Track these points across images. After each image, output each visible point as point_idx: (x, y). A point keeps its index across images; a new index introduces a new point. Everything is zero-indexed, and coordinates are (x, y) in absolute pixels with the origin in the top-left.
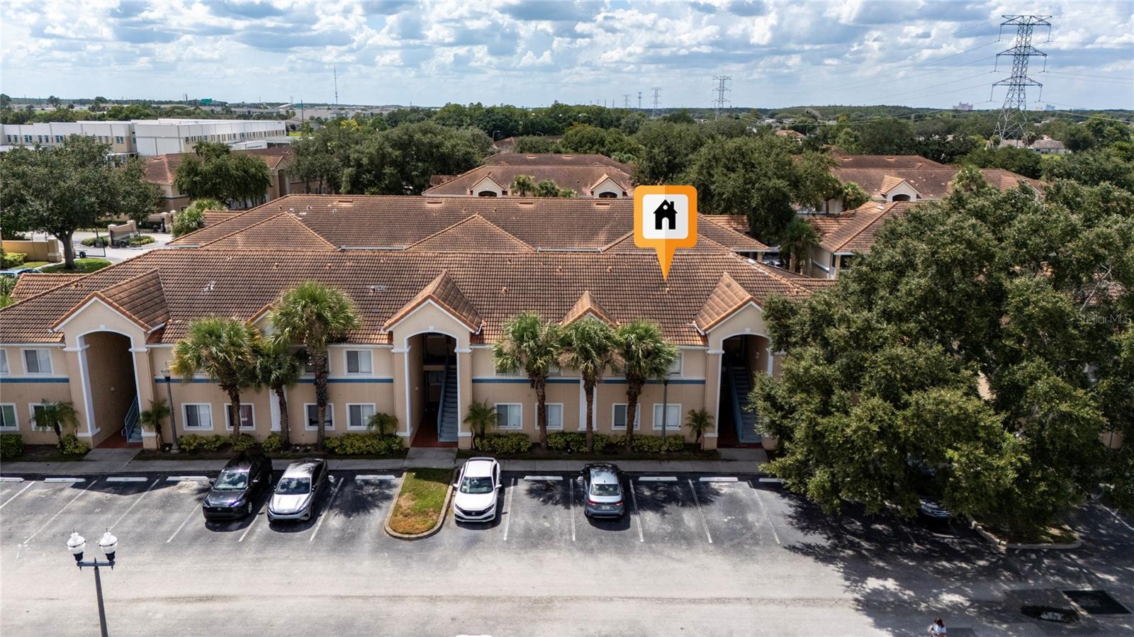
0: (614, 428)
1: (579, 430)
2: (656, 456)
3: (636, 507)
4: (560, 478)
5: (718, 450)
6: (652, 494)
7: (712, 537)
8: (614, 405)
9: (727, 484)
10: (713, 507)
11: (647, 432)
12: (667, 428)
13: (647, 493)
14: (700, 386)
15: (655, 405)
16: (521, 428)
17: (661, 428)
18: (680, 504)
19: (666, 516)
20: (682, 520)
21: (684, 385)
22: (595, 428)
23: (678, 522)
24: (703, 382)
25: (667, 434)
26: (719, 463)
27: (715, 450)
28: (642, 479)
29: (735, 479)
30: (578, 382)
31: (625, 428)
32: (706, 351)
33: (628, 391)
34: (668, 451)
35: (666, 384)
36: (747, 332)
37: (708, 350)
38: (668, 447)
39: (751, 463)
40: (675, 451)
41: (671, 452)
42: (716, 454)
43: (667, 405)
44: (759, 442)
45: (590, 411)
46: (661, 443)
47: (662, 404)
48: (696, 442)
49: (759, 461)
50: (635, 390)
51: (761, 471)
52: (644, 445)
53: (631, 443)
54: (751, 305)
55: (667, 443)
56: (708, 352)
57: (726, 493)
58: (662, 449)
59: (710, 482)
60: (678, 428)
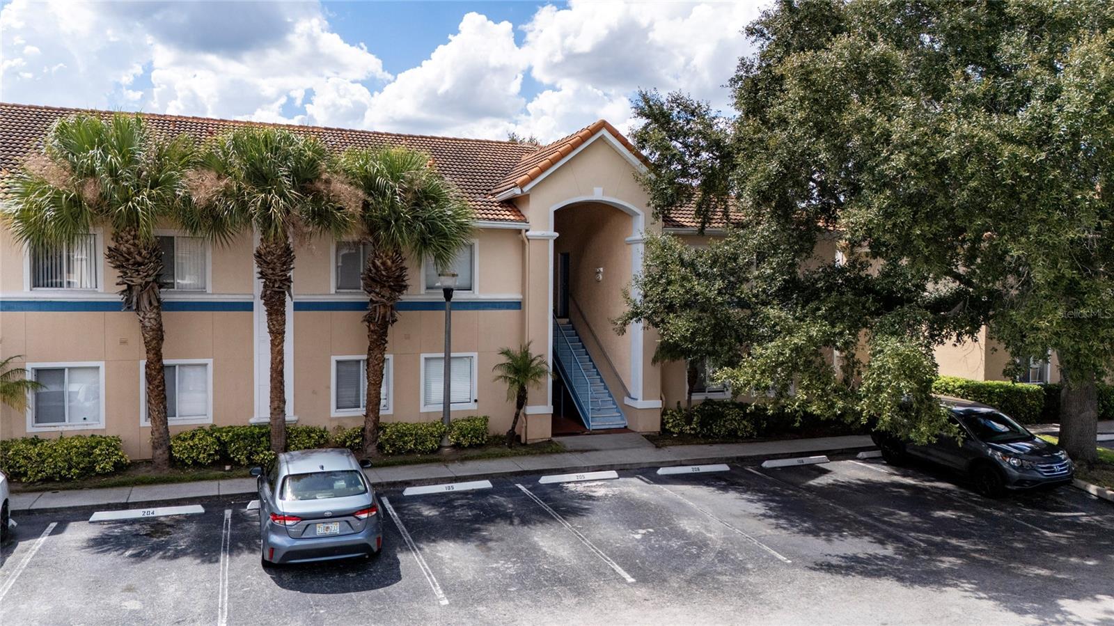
0: (335, 413)
1: (252, 421)
2: (432, 456)
3: (407, 537)
4: (198, 509)
5: (555, 439)
6: (441, 513)
7: (628, 571)
8: (334, 359)
9: (600, 483)
10: (593, 518)
11: (408, 417)
12: (453, 407)
13: (428, 512)
14: (513, 314)
15: (423, 356)
16: (102, 426)
17: (440, 408)
18: (516, 521)
19: (490, 544)
20: (536, 548)
21: (481, 312)
22: (290, 415)
23: (529, 555)
24: (518, 305)
25: (452, 417)
26: (568, 456)
27: (550, 441)
28: (409, 491)
29: (613, 474)
30: (248, 307)
31: (362, 411)
32: (524, 231)
33: (369, 327)
34: (457, 446)
35: (450, 309)
36: (597, 195)
37: (527, 231)
38: (458, 439)
39: (627, 452)
40: (471, 446)
41: (463, 448)
42: (557, 445)
43: (452, 355)
44: (623, 426)
45: (279, 357)
46: (443, 430)
47: (442, 355)
48: (513, 428)
49: (638, 448)
50: (382, 311)
51: (653, 460)
52: (406, 436)
53: (375, 436)
54: (602, 138)
55: (455, 433)
56: (528, 233)
57: (606, 495)
58: (445, 443)
59: (563, 483)
60: (473, 406)
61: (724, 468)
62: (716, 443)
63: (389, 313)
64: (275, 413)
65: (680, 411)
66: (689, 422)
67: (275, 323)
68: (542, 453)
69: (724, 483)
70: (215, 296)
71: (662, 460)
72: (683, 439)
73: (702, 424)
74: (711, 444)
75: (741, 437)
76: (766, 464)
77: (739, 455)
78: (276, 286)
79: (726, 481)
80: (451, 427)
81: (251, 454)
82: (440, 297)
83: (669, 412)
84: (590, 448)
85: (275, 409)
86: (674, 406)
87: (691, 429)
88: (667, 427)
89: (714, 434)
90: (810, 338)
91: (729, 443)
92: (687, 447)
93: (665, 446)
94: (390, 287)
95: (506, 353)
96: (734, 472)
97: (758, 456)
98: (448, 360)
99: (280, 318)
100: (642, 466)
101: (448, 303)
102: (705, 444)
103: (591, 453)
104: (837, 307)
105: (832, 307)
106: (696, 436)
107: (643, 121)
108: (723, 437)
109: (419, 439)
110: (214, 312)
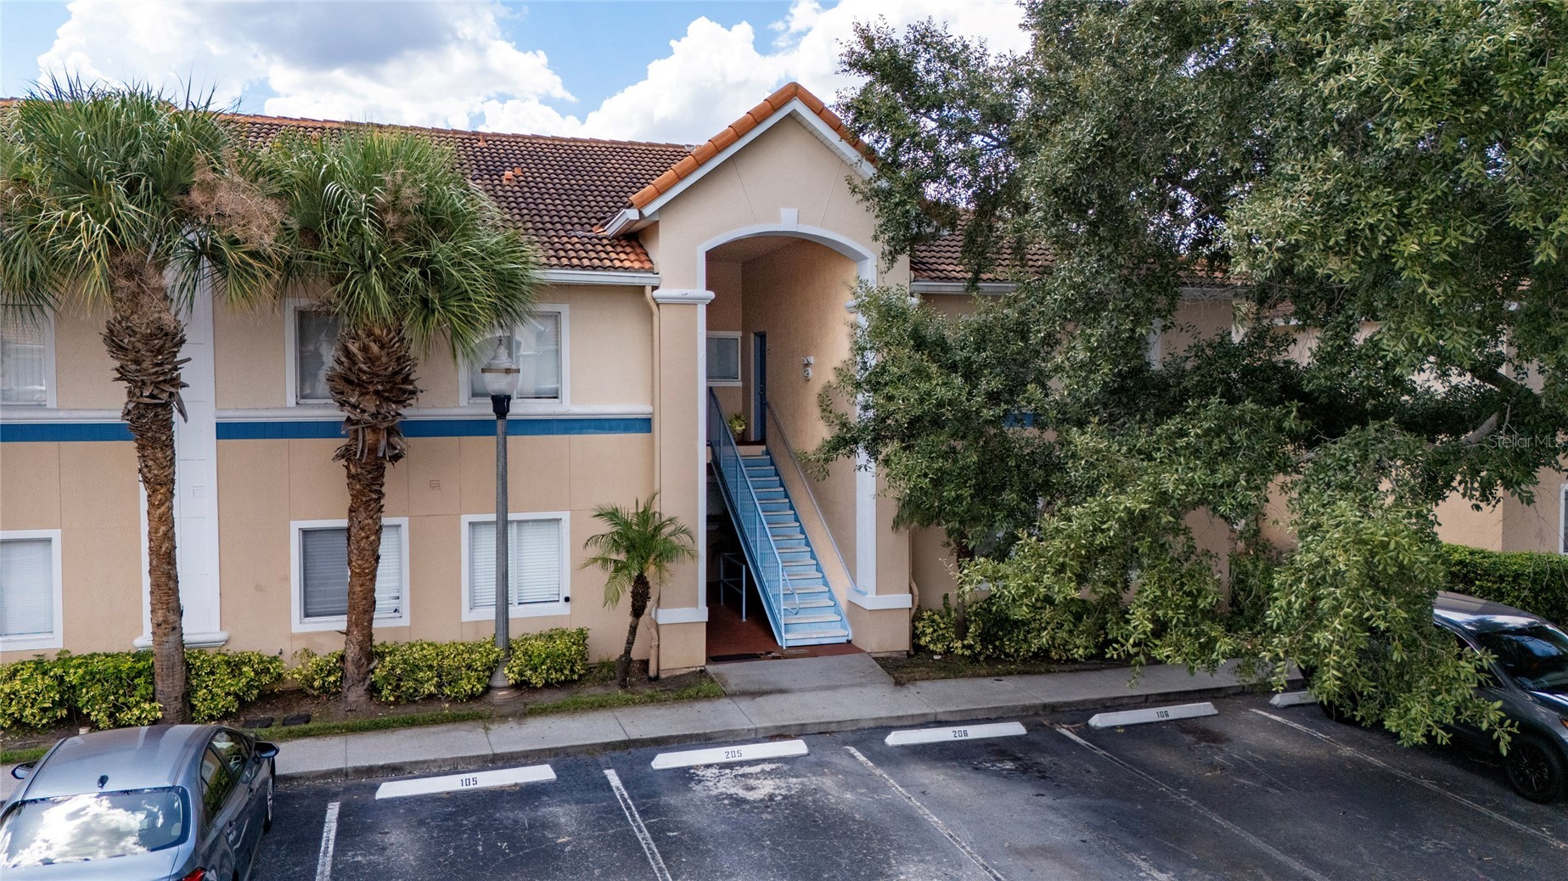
0: (297, 626)
1: (140, 642)
2: (468, 708)
5: (711, 669)
8: (295, 526)
9: (768, 767)
11: (434, 632)
12: (515, 612)
14: (636, 439)
15: (466, 519)
17: (489, 614)
21: (577, 439)
24: (644, 424)
25: (513, 632)
26: (724, 705)
27: (702, 673)
28: (388, 790)
29: (798, 747)
31: (341, 622)
32: (648, 289)
33: (347, 468)
34: (522, 686)
35: (506, 434)
36: (787, 221)
37: (655, 288)
38: (521, 674)
39: (839, 695)
40: (548, 685)
41: (535, 689)
42: (712, 681)
43: (511, 517)
44: (844, 640)
45: (163, 528)
46: (492, 657)
47: (493, 517)
48: (628, 652)
49: (862, 685)
50: (370, 438)
51: (883, 714)
52: (421, 670)
53: (363, 670)
54: (793, 117)
55: (517, 663)
56: (656, 293)
57: (771, 797)
58: (498, 681)
59: (697, 767)
60: (562, 609)
61: (1015, 729)
62: (1010, 673)
63: (383, 443)
64: (160, 632)
65: (948, 610)
66: (962, 635)
67: (150, 463)
68: (679, 699)
69: (1009, 765)
70: (62, 414)
71: (900, 713)
72: (951, 667)
73: (986, 637)
74: (999, 675)
75: (1058, 661)
76: (1098, 721)
77: (1047, 700)
78: (146, 393)
79: (1015, 759)
80: (509, 649)
81: (118, 708)
82: (486, 410)
83: (926, 615)
84: (770, 687)
85: (159, 625)
86: (938, 603)
87: (964, 647)
88: (922, 642)
89: (1007, 655)
90: (1163, 498)
91: (1034, 673)
92: (953, 682)
93: (913, 680)
94: (377, 393)
95: (613, 515)
96: (1035, 737)
97: (1084, 702)
98: (503, 525)
99: (160, 455)
100: (861, 725)
101: (500, 423)
102: (989, 675)
103: (771, 698)
104: (1220, 430)
105: (1210, 429)
106: (974, 658)
107: (860, 81)
108: (1024, 661)
109: (446, 677)
110: (62, 443)
